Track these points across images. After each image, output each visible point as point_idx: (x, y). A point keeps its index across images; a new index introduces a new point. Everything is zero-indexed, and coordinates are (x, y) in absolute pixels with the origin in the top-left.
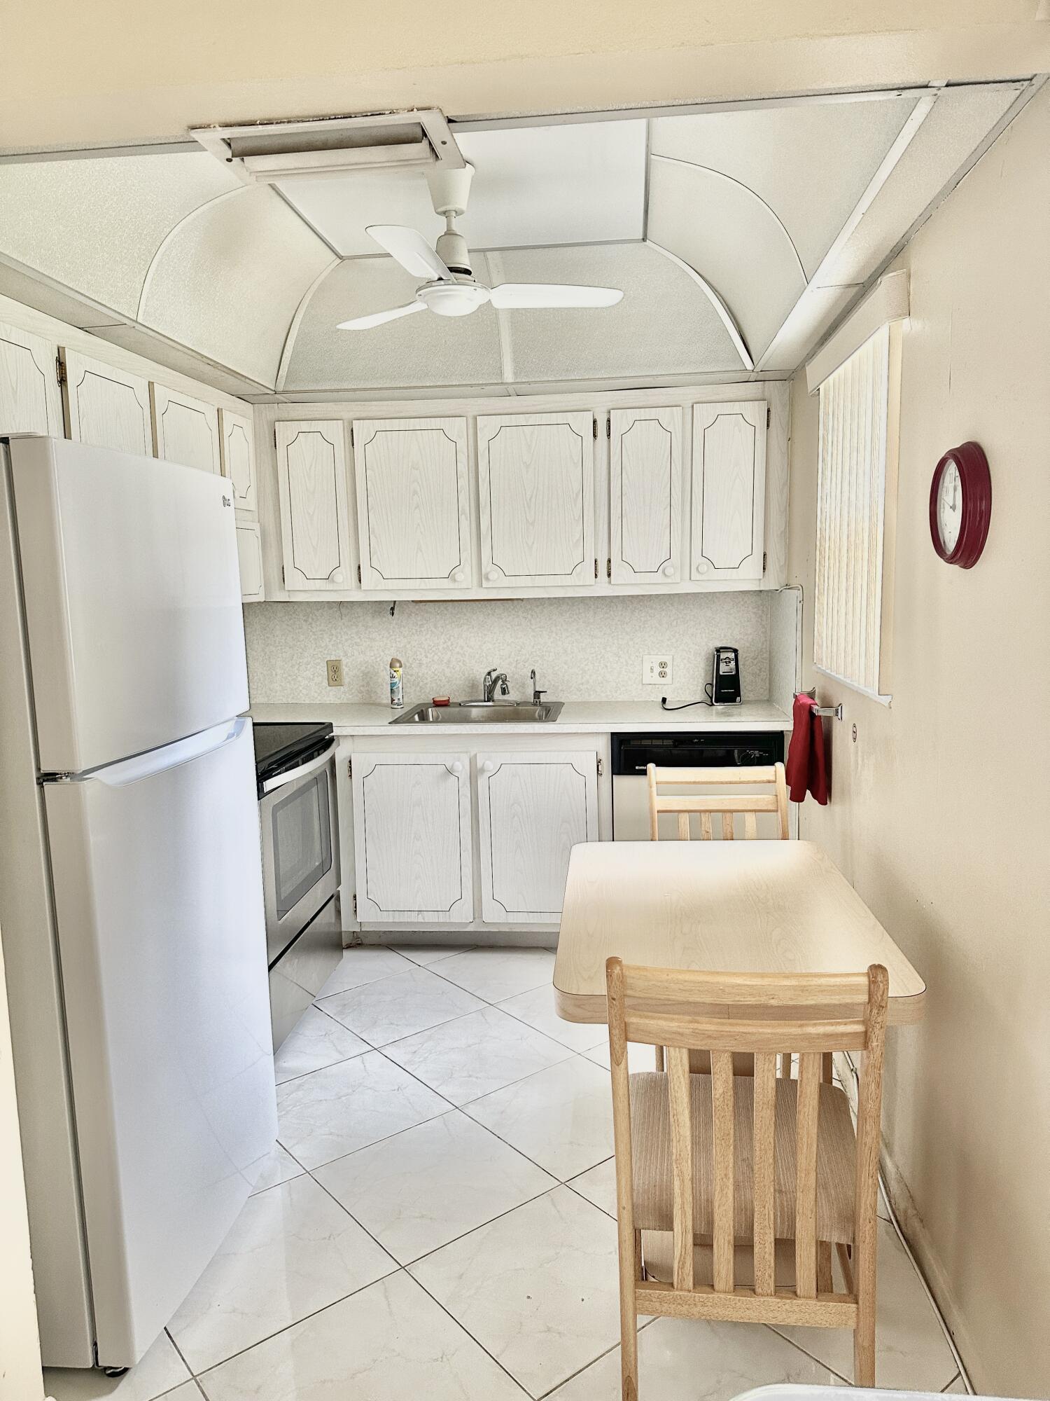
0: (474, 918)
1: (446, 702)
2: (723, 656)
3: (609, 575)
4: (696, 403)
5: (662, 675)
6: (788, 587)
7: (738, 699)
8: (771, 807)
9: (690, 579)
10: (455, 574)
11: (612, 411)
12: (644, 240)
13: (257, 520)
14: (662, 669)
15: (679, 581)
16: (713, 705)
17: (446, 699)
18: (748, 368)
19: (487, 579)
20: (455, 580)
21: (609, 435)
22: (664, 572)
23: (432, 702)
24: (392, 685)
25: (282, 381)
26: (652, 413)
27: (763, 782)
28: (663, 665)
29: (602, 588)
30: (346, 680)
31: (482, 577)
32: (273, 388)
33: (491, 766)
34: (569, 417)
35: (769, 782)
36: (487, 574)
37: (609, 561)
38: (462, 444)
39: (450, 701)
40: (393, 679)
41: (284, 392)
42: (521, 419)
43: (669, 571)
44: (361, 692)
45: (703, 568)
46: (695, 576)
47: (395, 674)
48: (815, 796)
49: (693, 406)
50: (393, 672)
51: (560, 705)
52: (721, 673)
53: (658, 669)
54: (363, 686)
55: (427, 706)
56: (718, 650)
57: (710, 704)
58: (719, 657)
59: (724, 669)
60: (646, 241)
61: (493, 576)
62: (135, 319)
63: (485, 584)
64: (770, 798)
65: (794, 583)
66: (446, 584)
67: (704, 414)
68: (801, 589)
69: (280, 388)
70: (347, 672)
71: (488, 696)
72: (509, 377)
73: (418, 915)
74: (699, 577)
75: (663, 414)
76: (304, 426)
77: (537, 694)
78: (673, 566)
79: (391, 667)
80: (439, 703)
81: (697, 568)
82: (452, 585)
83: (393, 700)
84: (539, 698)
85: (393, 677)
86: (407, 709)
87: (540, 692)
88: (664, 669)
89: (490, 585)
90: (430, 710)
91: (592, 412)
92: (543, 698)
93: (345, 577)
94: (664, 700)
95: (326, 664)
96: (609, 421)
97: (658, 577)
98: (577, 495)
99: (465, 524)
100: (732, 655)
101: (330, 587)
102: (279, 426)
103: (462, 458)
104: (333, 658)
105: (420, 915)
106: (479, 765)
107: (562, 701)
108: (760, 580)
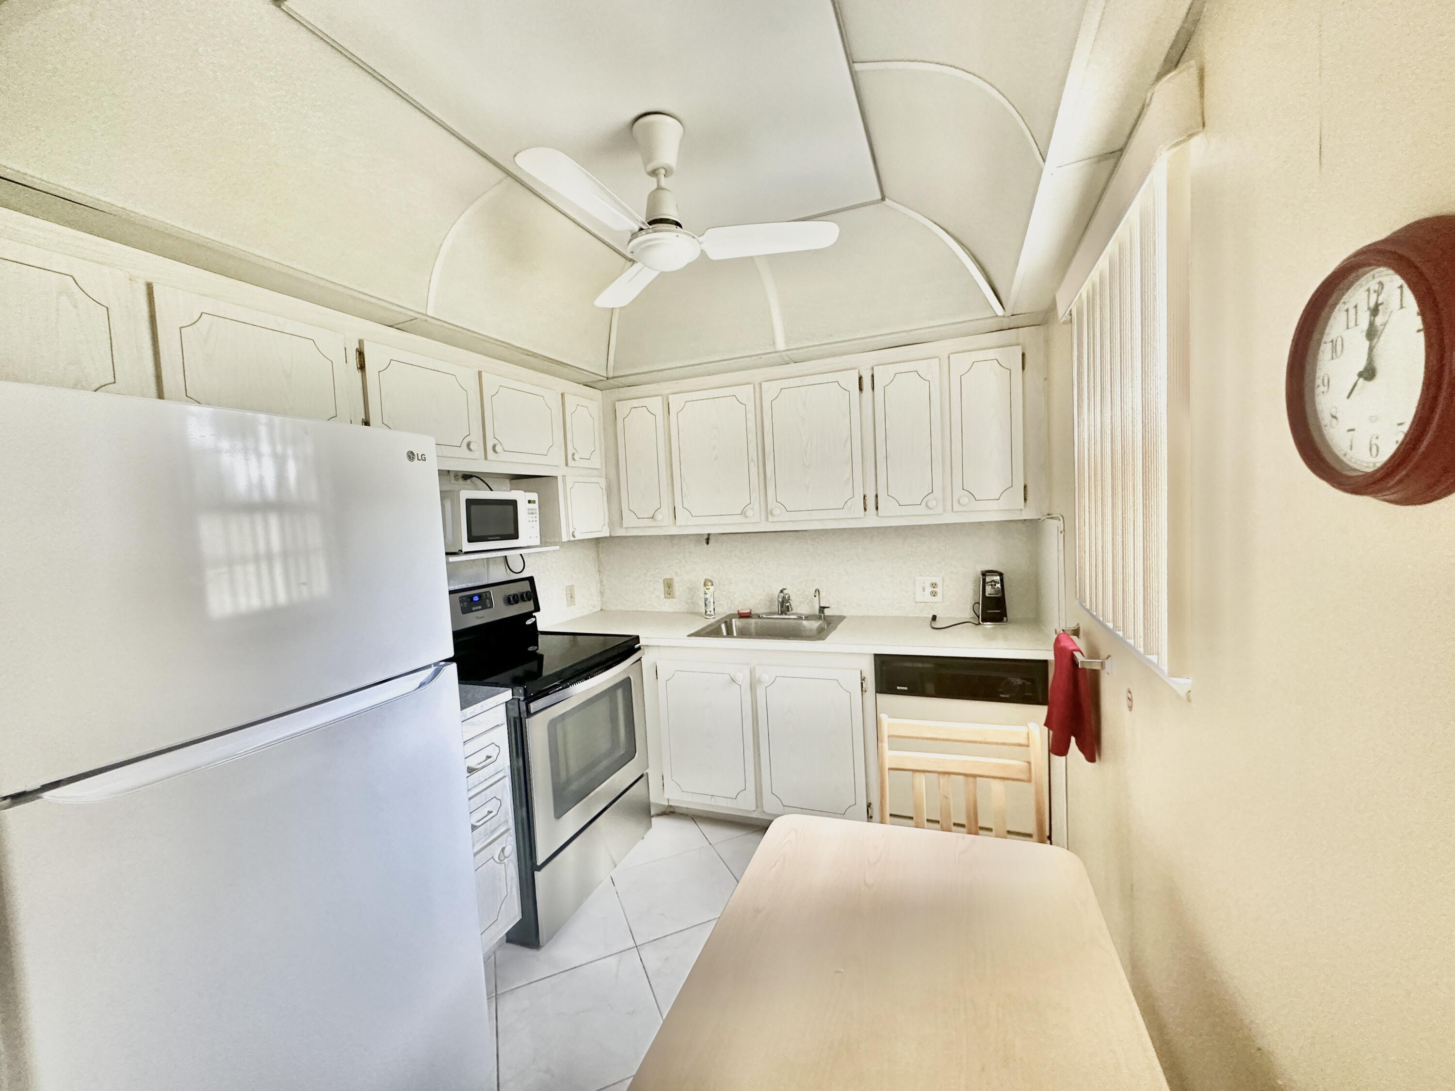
0: (757, 807)
1: (749, 615)
2: (988, 579)
3: (877, 508)
4: (952, 353)
5: (934, 594)
6: (1050, 516)
7: (1005, 618)
8: (1023, 777)
9: (952, 510)
10: (746, 511)
11: (875, 368)
12: (883, 199)
13: (604, 475)
14: (933, 589)
15: (942, 512)
16: (979, 624)
17: (749, 611)
18: (999, 315)
19: (772, 515)
20: (746, 517)
21: (873, 388)
22: (927, 505)
23: (737, 613)
24: (706, 600)
25: (610, 368)
26: (912, 366)
27: (1014, 745)
28: (934, 585)
29: (871, 520)
30: (677, 594)
31: (769, 513)
32: (605, 375)
33: (766, 678)
34: (837, 376)
35: (1020, 745)
36: (772, 510)
37: (877, 496)
38: (750, 406)
39: (752, 613)
40: (706, 595)
41: (613, 378)
42: (797, 382)
43: (932, 504)
44: (687, 603)
45: (965, 500)
46: (957, 507)
47: (707, 591)
48: (1082, 747)
49: (949, 357)
50: (705, 590)
51: (841, 618)
52: (987, 595)
53: (929, 589)
54: (689, 599)
55: (731, 616)
56: (984, 574)
57: (977, 623)
58: (984, 580)
59: (989, 590)
60: (885, 200)
61: (777, 512)
62: (424, 312)
63: (771, 519)
64: (1021, 764)
65: (1056, 513)
66: (740, 519)
67: (960, 363)
68: (1062, 520)
69: (611, 375)
70: (678, 588)
71: (781, 610)
72: (781, 345)
73: (711, 799)
74: (961, 509)
75: (921, 366)
76: (635, 403)
77: (822, 609)
78: (935, 499)
79: (704, 586)
80: (743, 615)
81: (959, 501)
82: (744, 520)
83: (706, 612)
84: (823, 613)
85: (706, 594)
86: (718, 618)
87: (824, 608)
88: (935, 589)
89: (775, 519)
90: (734, 620)
91: (857, 370)
92: (827, 612)
93: (665, 516)
94: (934, 618)
95: (663, 582)
96: (873, 376)
97: (922, 509)
98: (846, 441)
99: (754, 469)
100: (998, 578)
101: (654, 524)
102: (618, 405)
103: (751, 416)
104: (668, 577)
105: (713, 799)
106: (757, 675)
107: (844, 614)
108: (1021, 510)
